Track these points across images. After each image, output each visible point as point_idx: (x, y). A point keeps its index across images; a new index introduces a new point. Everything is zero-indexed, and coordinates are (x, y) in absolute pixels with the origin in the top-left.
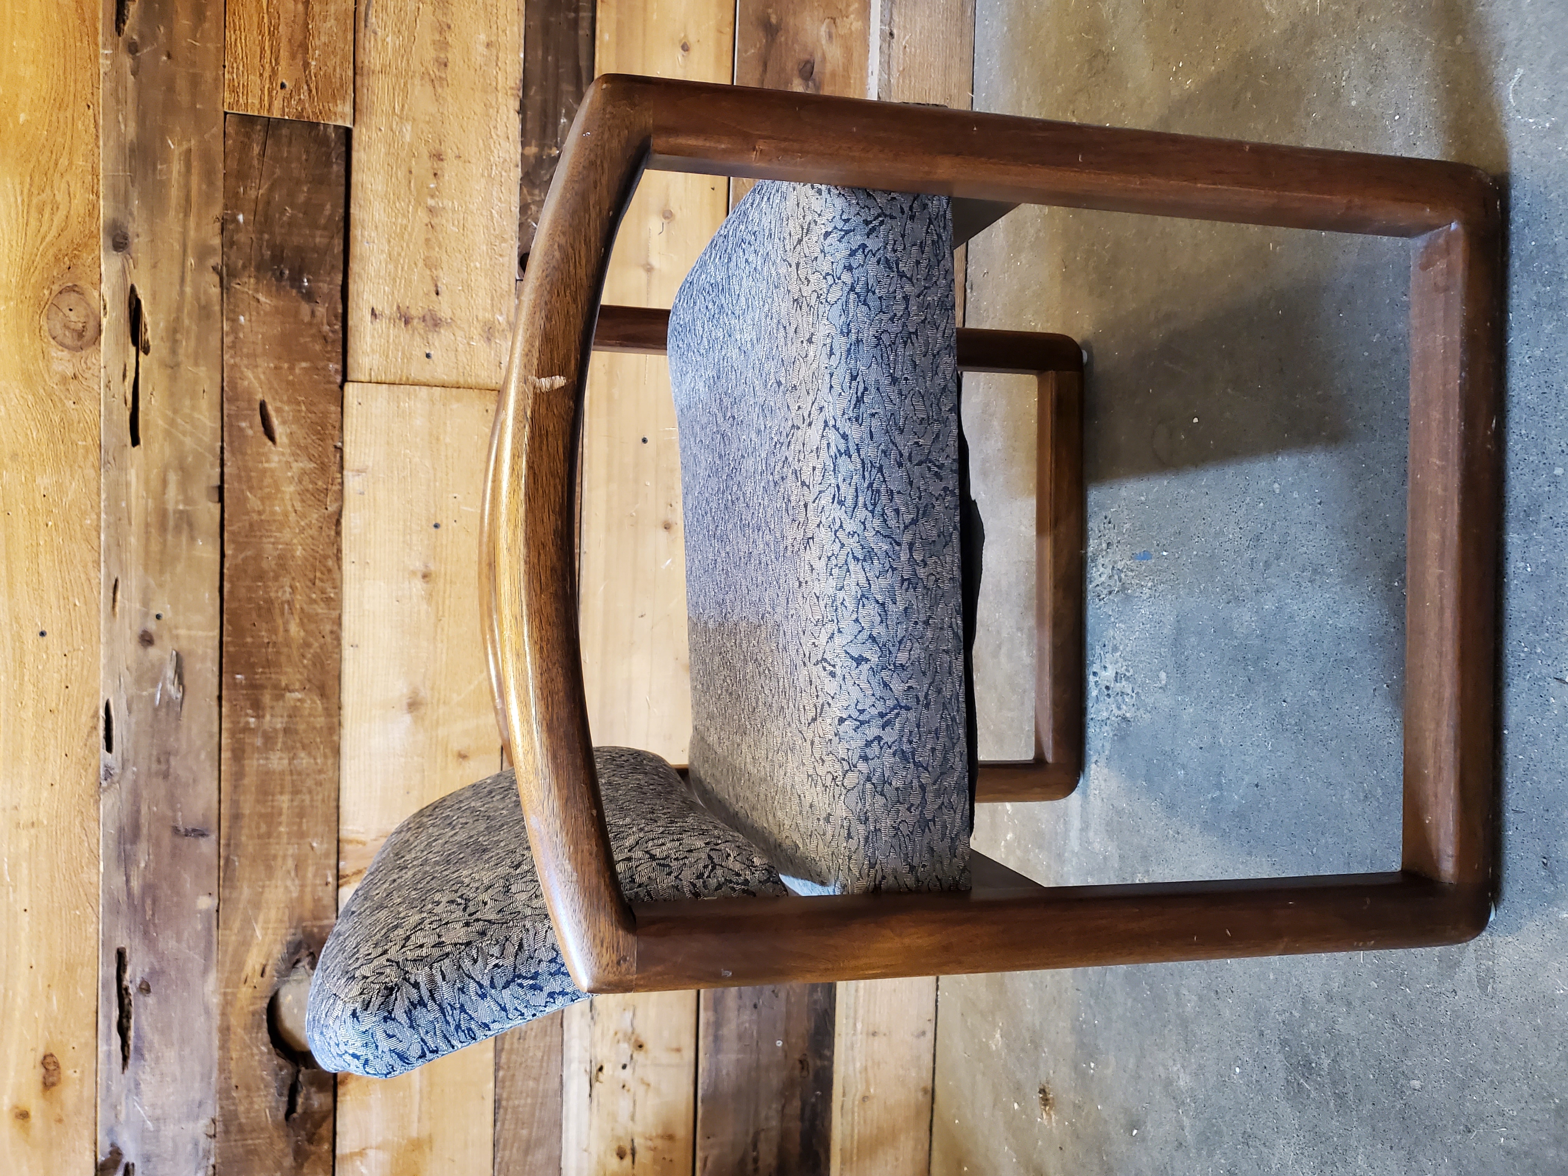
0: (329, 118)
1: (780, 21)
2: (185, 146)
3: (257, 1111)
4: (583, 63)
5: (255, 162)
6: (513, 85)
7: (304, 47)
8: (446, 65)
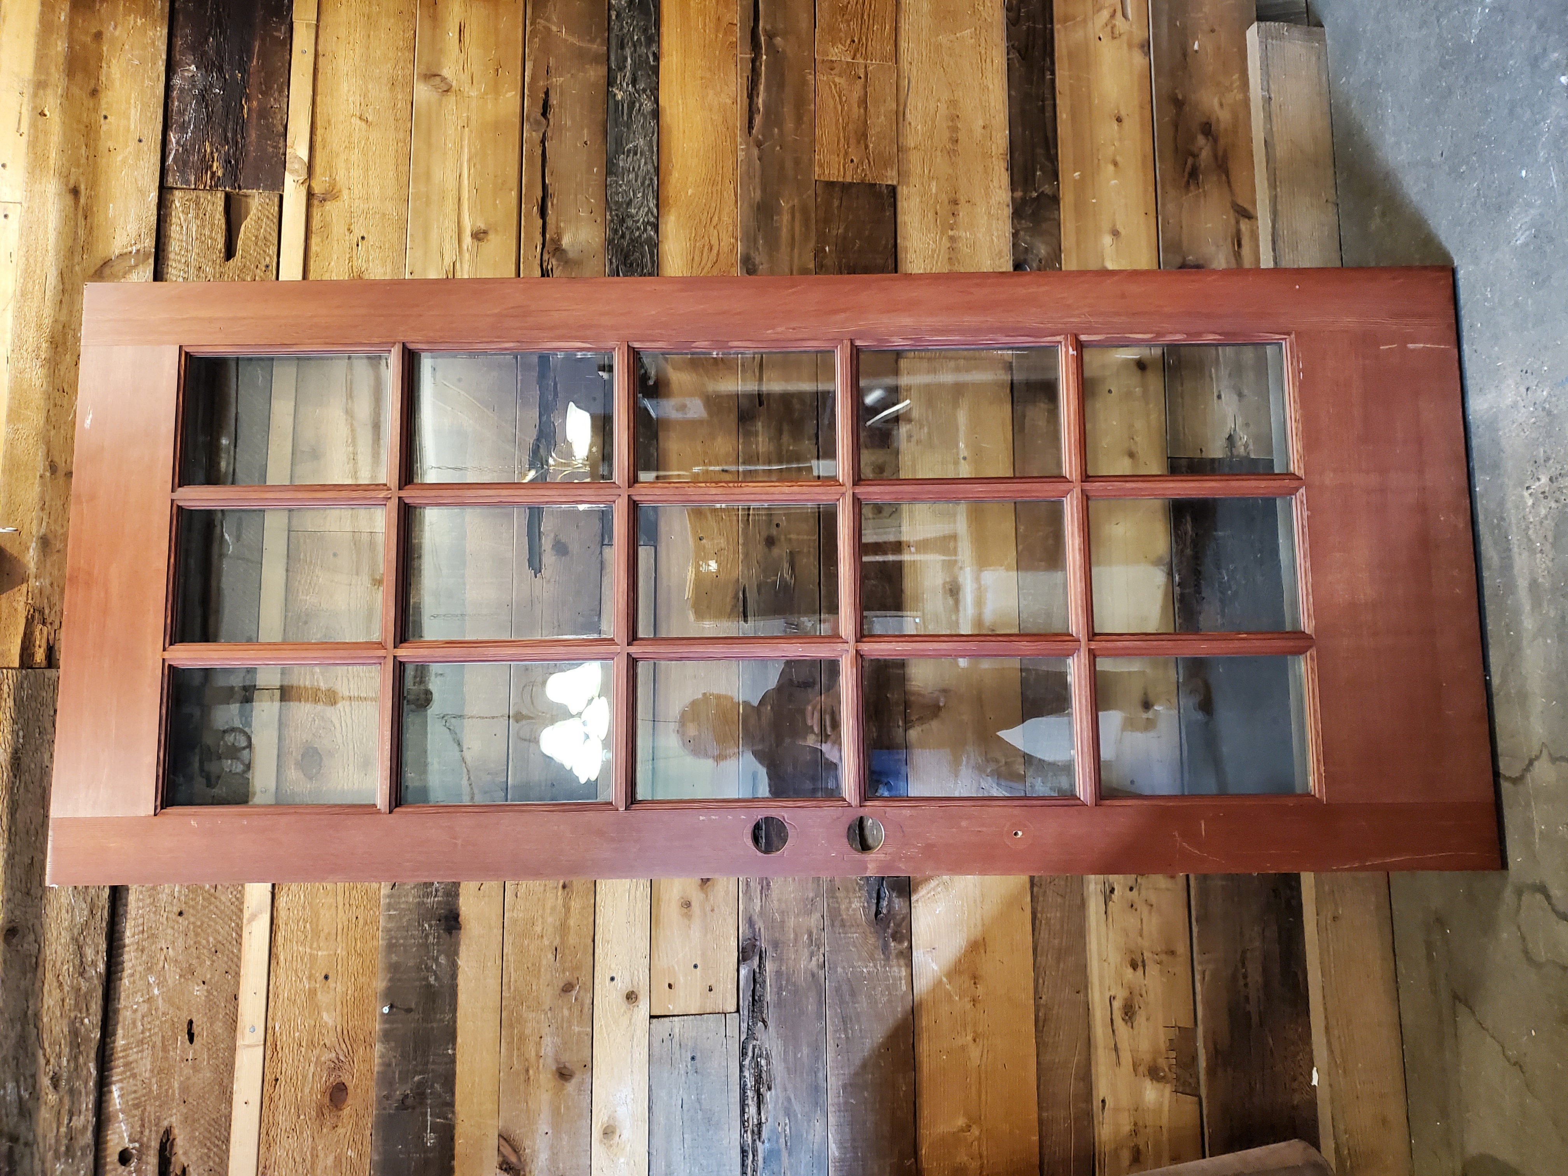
0: (883, 180)
1: (1185, 97)
2: (790, 205)
3: (854, 910)
4: (1050, 135)
5: (836, 211)
6: (1002, 151)
7: (865, 135)
8: (957, 141)
